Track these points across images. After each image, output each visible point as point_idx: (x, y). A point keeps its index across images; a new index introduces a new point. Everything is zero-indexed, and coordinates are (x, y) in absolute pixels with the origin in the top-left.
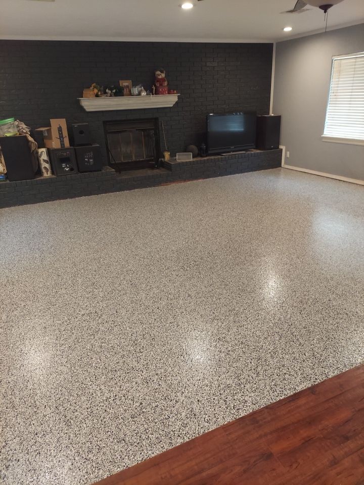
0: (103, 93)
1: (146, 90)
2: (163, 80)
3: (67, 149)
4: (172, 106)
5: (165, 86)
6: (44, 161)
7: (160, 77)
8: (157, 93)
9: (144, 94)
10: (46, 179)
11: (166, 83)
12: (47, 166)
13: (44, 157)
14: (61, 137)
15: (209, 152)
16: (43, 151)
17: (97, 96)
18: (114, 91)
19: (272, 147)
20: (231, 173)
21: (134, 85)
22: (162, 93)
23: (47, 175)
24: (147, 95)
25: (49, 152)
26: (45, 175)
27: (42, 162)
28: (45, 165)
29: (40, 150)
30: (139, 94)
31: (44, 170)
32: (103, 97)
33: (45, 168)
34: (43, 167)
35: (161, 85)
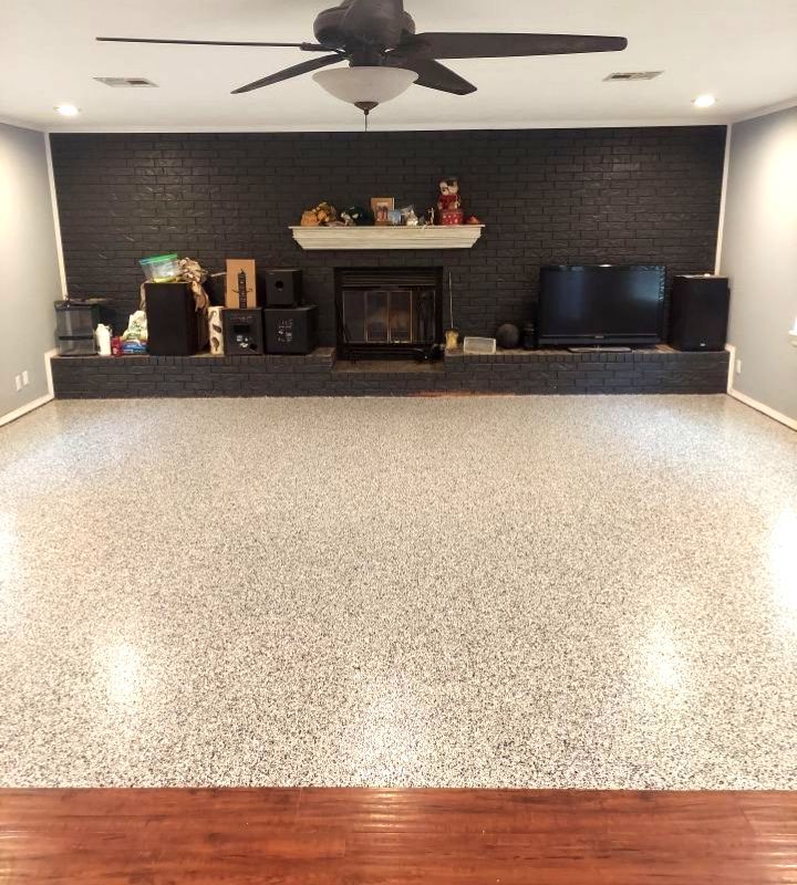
0: (334, 218)
1: (418, 215)
2: (452, 198)
3: (251, 311)
4: (470, 246)
5: (454, 210)
6: (215, 327)
7: (446, 193)
8: (438, 222)
9: (413, 222)
10: (215, 359)
11: (456, 205)
12: (218, 336)
13: (215, 320)
14: (242, 290)
15: (541, 341)
16: (215, 311)
17: (323, 223)
18: (355, 216)
19: (703, 345)
20: (586, 391)
21: (398, 206)
22: (448, 222)
23: (217, 351)
24: (419, 224)
25: (223, 315)
26: (213, 351)
27: (211, 329)
28: (215, 335)
29: (211, 309)
30: (403, 222)
31: (212, 344)
32: (331, 226)
33: (215, 339)
34: (211, 337)
35: (445, 207)
